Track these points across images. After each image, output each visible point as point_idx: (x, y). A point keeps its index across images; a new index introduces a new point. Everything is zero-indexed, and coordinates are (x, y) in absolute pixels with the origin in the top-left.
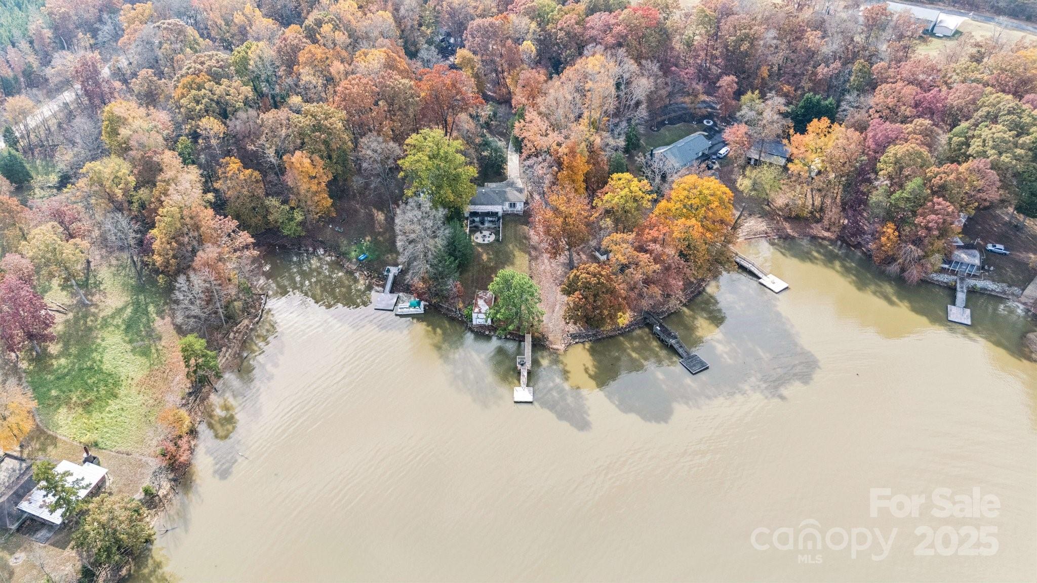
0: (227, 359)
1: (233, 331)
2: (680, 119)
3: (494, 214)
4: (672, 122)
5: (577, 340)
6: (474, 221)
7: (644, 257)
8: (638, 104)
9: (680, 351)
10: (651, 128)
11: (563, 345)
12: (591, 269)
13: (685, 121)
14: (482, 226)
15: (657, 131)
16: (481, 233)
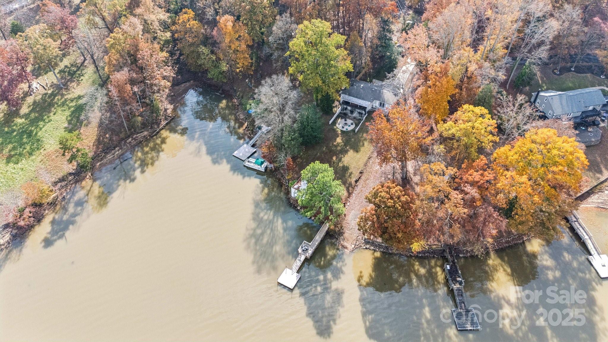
0: (114, 157)
1: (132, 137)
2: (590, 70)
3: (364, 108)
4: (579, 70)
5: (368, 246)
6: (346, 109)
7: (455, 196)
8: (541, 44)
9: (457, 299)
10: (553, 71)
11: (353, 246)
12: (393, 191)
13: (593, 73)
14: (350, 115)
15: (558, 75)
16: (345, 120)
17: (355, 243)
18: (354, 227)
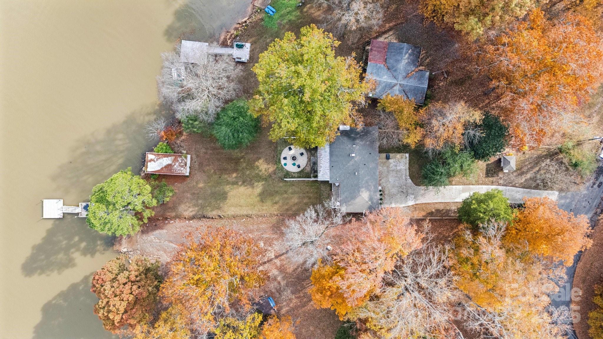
17: (130, 250)
18: (146, 241)
